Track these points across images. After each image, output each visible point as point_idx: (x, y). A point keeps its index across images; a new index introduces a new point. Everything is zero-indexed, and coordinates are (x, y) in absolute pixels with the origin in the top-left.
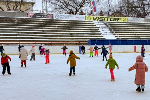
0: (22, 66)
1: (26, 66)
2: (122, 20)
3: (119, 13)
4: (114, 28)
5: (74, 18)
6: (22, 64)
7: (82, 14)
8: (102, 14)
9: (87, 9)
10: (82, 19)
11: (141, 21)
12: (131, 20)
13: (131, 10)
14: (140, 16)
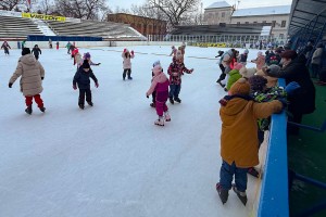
0: (29, 110)
1: (43, 109)
2: (60, 19)
3: (57, 13)
4: (53, 25)
5: (8, 14)
6: (29, 102)
7: (17, 10)
8: (39, 12)
9: (22, 6)
10: (18, 15)
11: (78, 21)
12: (68, 19)
13: (68, 11)
14: (76, 17)
